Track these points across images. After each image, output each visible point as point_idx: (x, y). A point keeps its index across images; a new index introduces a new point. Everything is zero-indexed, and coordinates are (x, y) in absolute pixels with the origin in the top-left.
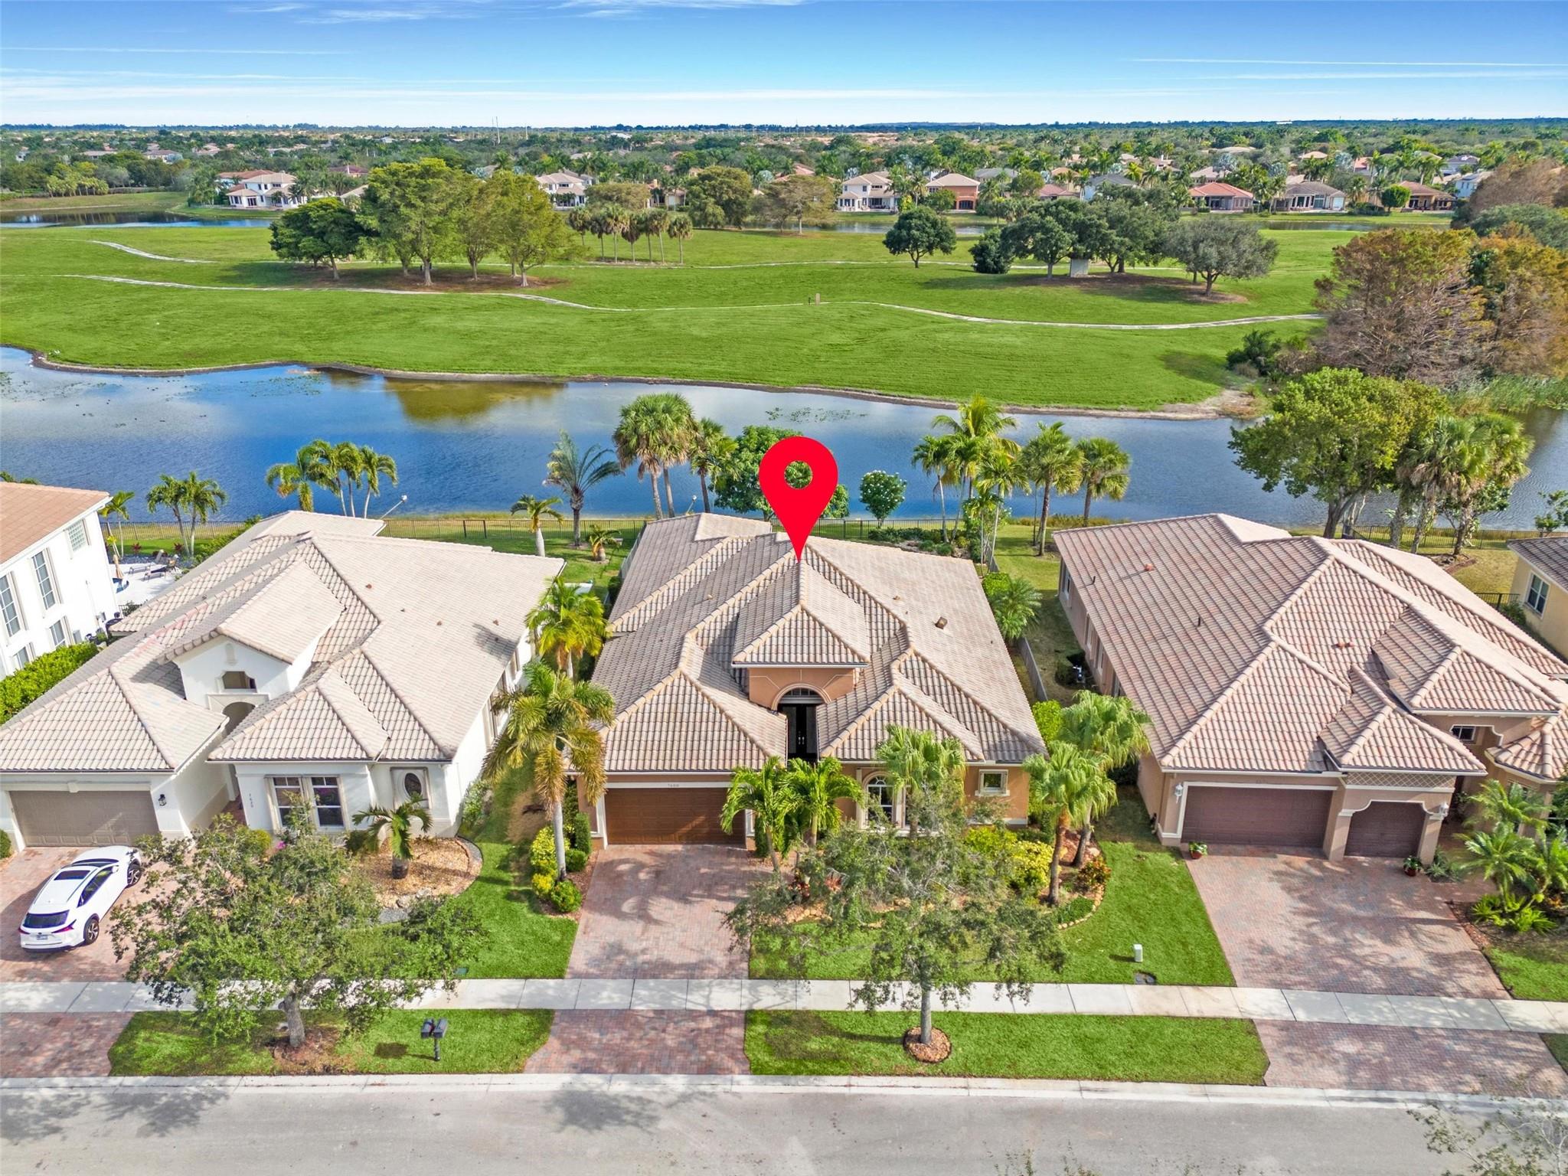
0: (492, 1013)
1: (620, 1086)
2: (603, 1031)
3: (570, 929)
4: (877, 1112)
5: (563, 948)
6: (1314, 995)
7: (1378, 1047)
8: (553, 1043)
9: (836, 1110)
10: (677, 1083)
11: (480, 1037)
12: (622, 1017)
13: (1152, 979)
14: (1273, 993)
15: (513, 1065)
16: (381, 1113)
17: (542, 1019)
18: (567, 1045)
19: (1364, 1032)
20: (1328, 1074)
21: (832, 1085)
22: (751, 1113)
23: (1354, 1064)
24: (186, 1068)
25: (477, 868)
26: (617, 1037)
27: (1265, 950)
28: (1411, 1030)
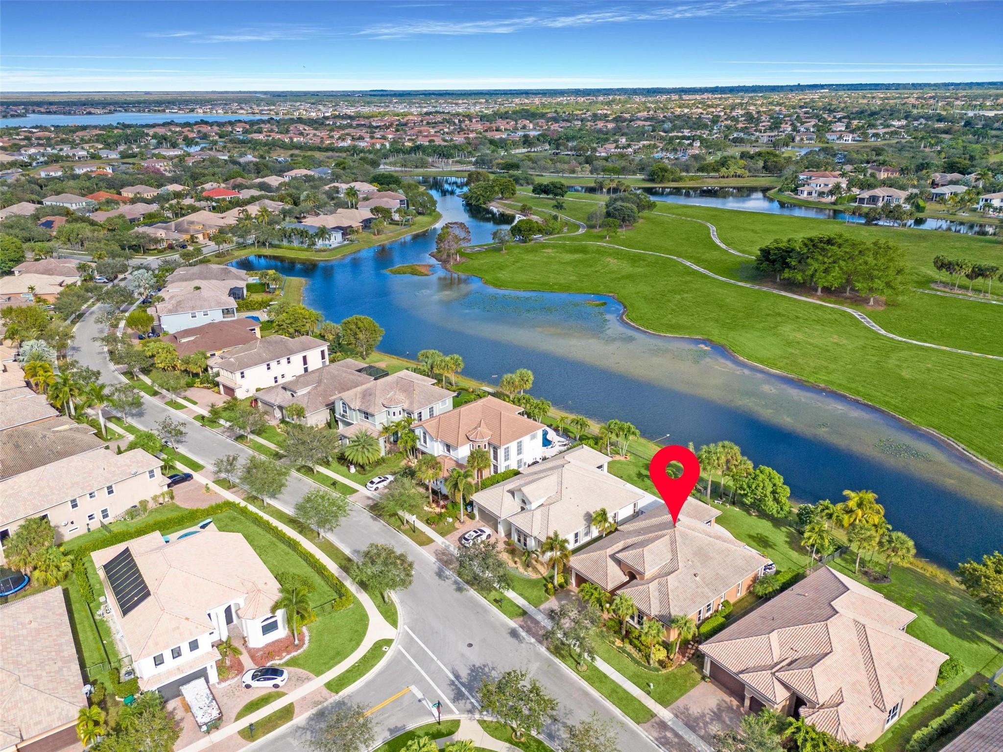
0: (518, 606)
1: (523, 634)
2: (532, 622)
3: (547, 599)
4: (558, 670)
5: (542, 602)
6: (680, 723)
7: (676, 740)
8: (522, 619)
9: (550, 664)
10: (533, 640)
11: (511, 609)
12: (537, 623)
13: (649, 693)
14: (672, 716)
15: (511, 617)
16: (485, 611)
17: (524, 613)
18: (523, 621)
19: (676, 735)
20: (656, 734)
21: (557, 661)
22: (538, 655)
23: (665, 737)
24: (468, 582)
25: (545, 575)
26: (532, 625)
27: (687, 709)
28: (689, 745)
